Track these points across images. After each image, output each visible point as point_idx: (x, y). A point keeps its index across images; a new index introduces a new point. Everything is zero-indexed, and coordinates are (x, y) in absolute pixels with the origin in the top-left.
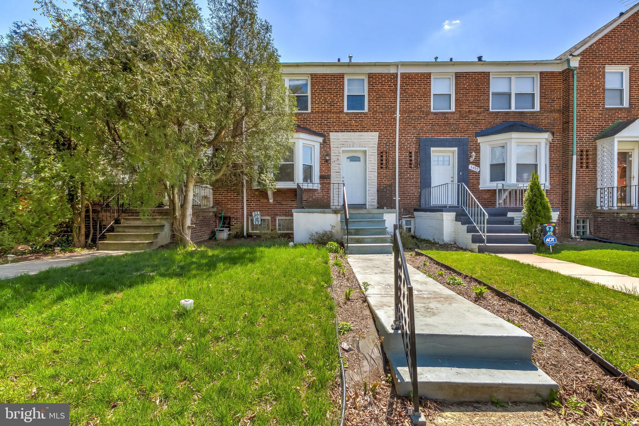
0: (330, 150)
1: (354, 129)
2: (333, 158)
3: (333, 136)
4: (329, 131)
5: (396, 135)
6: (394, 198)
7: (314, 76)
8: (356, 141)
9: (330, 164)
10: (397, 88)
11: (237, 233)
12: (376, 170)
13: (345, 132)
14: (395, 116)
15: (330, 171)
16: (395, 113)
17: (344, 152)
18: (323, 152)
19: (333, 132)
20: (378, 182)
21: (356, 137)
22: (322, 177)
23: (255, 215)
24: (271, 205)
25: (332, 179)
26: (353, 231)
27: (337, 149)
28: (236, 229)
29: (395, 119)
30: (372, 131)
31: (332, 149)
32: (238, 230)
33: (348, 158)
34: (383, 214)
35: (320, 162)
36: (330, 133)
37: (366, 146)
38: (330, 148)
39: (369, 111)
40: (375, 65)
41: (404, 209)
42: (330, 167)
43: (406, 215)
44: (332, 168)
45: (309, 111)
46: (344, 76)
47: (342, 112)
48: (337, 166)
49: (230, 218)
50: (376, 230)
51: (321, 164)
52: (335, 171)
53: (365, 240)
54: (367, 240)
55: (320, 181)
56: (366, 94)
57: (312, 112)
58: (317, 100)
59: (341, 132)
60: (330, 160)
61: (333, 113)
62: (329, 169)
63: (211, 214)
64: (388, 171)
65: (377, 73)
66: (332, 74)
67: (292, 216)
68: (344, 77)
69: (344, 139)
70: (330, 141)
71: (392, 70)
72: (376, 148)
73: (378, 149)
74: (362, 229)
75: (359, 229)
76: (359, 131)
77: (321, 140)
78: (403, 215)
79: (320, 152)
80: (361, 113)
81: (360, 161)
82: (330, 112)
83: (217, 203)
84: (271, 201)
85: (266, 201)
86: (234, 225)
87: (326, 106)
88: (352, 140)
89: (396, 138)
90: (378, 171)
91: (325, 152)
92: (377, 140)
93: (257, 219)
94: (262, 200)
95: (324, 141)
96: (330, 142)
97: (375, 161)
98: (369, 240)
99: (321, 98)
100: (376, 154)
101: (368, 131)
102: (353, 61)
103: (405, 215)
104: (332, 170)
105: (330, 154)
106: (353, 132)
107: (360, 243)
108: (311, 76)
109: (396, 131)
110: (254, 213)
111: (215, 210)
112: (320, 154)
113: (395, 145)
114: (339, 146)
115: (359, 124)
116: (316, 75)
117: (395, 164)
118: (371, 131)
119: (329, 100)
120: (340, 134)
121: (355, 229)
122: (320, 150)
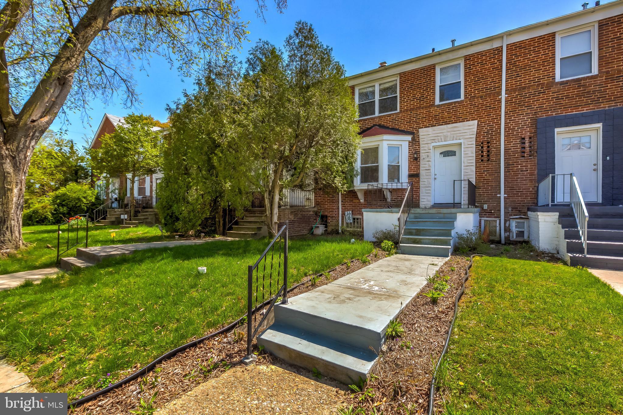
0: (419, 147)
1: (447, 122)
2: (423, 155)
3: (423, 132)
4: (419, 128)
5: (500, 120)
6: (498, 195)
7: (402, 75)
8: (449, 134)
9: (419, 161)
10: (502, 64)
11: (332, 230)
12: (474, 164)
13: (436, 126)
14: (500, 97)
15: (419, 169)
16: (500, 93)
17: (435, 147)
18: (412, 150)
19: (422, 128)
20: (476, 178)
21: (449, 130)
22: (410, 176)
23: (348, 214)
24: (362, 204)
25: (421, 177)
26: (414, 231)
27: (426, 145)
28: (332, 226)
29: (500, 101)
30: (469, 120)
31: (421, 146)
32: (333, 228)
33: (441, 153)
34: (456, 214)
35: (409, 160)
36: (420, 130)
37: (461, 138)
38: (419, 145)
39: (465, 98)
40: (472, 44)
41: (512, 208)
42: (419, 165)
43: (517, 215)
44: (421, 166)
45: (398, 111)
46: (435, 66)
47: (433, 105)
48: (427, 163)
49: (326, 216)
50: (439, 231)
51: (410, 162)
52: (425, 168)
53: (422, 241)
54: (425, 241)
55: (409, 179)
56: (462, 79)
57: (401, 111)
58: (406, 98)
59: (431, 126)
60: (420, 157)
61: (422, 108)
62: (418, 167)
63: (311, 213)
64: (490, 164)
65: (476, 53)
66: (422, 67)
67: (362, 215)
68: (435, 68)
69: (434, 134)
70: (419, 138)
71: (496, 44)
72: (474, 139)
73: (476, 140)
74: (423, 230)
75: (420, 229)
76: (452, 123)
77: (409, 138)
78: (511, 215)
79: (409, 150)
80: (455, 103)
81: (455, 155)
82: (419, 108)
83: (317, 204)
84: (362, 201)
85: (357, 201)
86: (330, 223)
87: (415, 102)
88: (444, 134)
89: (500, 124)
90: (476, 165)
91: (414, 150)
92: (475, 130)
93: (349, 218)
94: (354, 201)
95: (413, 139)
96: (419, 140)
97: (472, 153)
98: (427, 241)
99: (410, 95)
100: (474, 146)
101: (464, 121)
102: (456, 44)
103: (514, 215)
104: (421, 168)
105: (419, 151)
106: (445, 124)
107: (417, 243)
108: (400, 75)
109: (501, 115)
110: (346, 212)
111: (316, 209)
112: (409, 152)
113: (500, 133)
114: (429, 142)
115: (452, 115)
116: (404, 73)
117: (500, 155)
118: (467, 121)
119: (418, 95)
120: (430, 129)
121: (416, 229)
122: (409, 148)
